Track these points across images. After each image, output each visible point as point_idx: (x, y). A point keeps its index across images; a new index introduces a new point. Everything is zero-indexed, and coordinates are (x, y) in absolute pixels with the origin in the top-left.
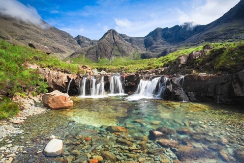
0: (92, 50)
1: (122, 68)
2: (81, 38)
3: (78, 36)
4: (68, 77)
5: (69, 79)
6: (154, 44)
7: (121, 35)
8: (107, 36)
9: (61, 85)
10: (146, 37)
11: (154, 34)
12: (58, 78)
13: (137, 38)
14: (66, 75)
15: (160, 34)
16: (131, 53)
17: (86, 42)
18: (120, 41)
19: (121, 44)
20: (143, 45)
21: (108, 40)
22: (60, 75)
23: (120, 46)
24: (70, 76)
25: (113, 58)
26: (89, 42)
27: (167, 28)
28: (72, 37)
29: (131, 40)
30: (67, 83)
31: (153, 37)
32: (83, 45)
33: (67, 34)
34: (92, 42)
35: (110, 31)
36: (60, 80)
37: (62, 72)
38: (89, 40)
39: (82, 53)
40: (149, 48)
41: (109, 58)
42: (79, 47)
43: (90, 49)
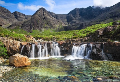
0: (27, 23)
1: (53, 37)
2: (18, 14)
3: (15, 12)
4: (21, 44)
5: (21, 45)
6: (73, 20)
7: (49, 12)
8: (38, 13)
9: (16, 50)
10: (68, 14)
11: (74, 12)
12: (14, 45)
13: (61, 15)
14: (19, 42)
15: (78, 13)
16: (57, 26)
17: (22, 16)
18: (49, 17)
19: (49, 19)
20: (66, 20)
21: (39, 16)
22: (15, 42)
23: (48, 20)
24: (22, 43)
25: (43, 29)
26: (24, 17)
27: (83, 8)
28: (10, 12)
29: (57, 16)
30: (20, 49)
31: (73, 14)
32: (19, 18)
33: (6, 9)
34: (27, 17)
35: (40, 9)
36: (15, 46)
37: (15, 40)
38: (24, 15)
39: (18, 25)
40: (70, 22)
41: (40, 29)
42: (16, 21)
43: (25, 22)
